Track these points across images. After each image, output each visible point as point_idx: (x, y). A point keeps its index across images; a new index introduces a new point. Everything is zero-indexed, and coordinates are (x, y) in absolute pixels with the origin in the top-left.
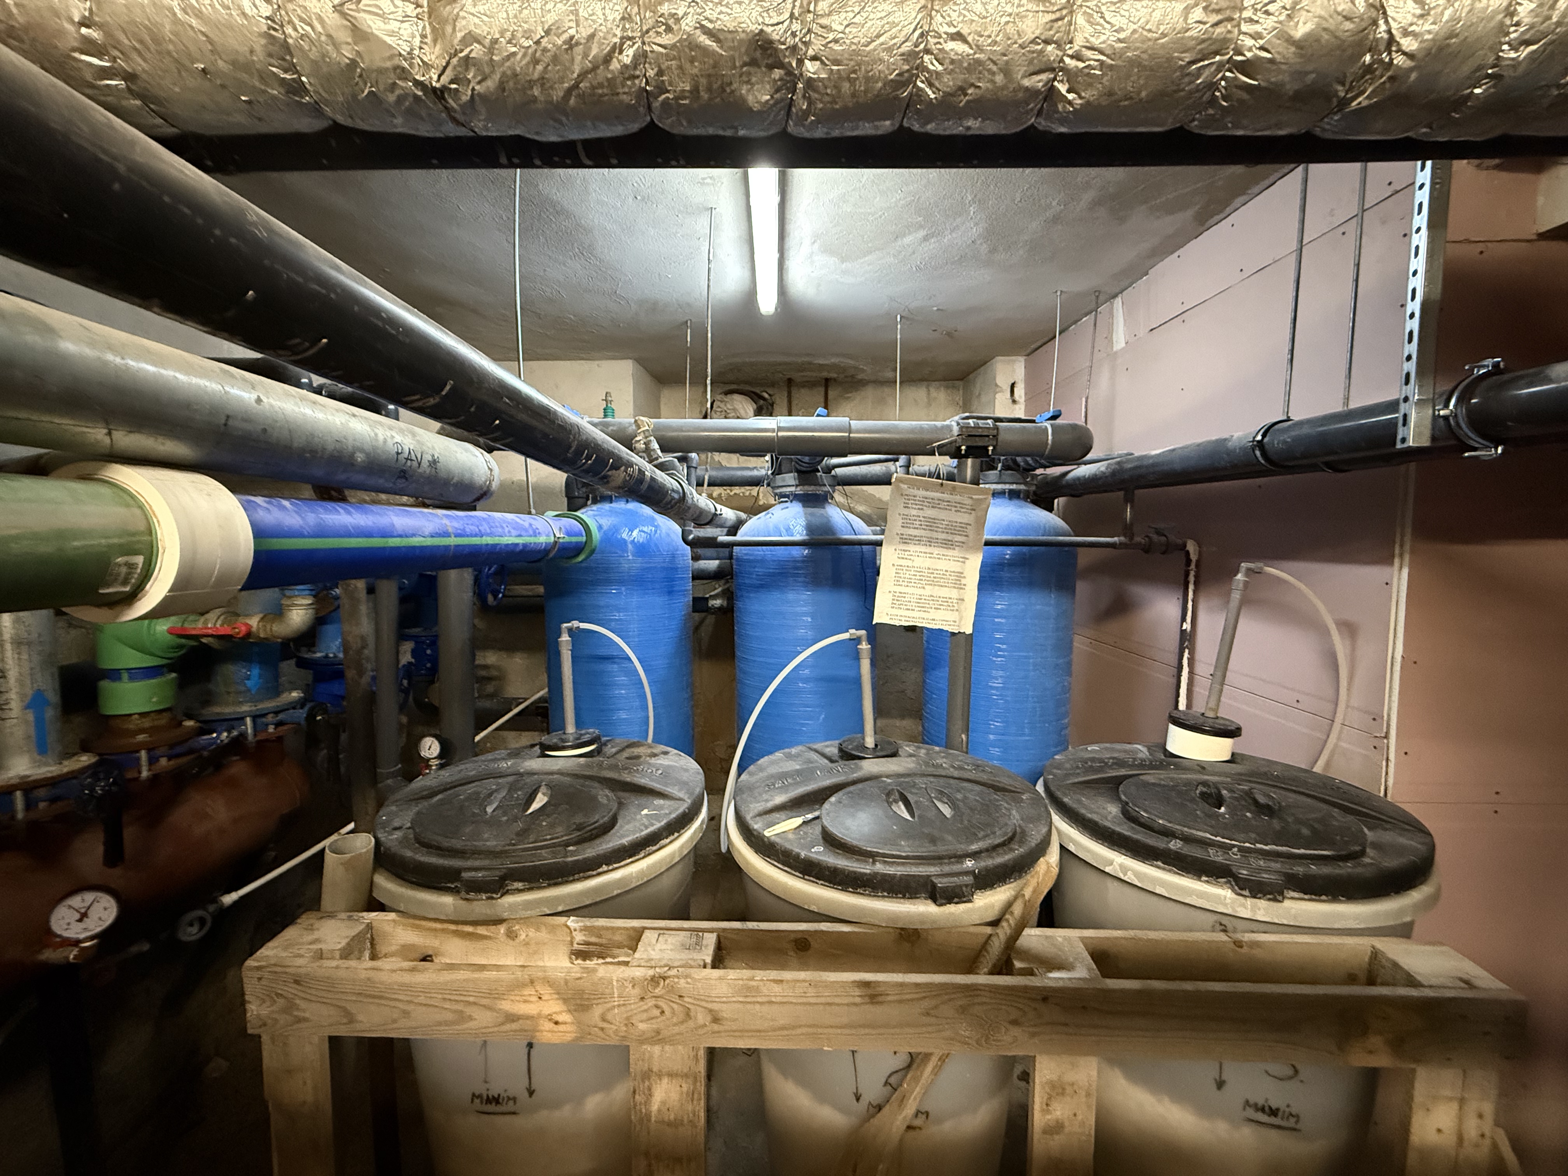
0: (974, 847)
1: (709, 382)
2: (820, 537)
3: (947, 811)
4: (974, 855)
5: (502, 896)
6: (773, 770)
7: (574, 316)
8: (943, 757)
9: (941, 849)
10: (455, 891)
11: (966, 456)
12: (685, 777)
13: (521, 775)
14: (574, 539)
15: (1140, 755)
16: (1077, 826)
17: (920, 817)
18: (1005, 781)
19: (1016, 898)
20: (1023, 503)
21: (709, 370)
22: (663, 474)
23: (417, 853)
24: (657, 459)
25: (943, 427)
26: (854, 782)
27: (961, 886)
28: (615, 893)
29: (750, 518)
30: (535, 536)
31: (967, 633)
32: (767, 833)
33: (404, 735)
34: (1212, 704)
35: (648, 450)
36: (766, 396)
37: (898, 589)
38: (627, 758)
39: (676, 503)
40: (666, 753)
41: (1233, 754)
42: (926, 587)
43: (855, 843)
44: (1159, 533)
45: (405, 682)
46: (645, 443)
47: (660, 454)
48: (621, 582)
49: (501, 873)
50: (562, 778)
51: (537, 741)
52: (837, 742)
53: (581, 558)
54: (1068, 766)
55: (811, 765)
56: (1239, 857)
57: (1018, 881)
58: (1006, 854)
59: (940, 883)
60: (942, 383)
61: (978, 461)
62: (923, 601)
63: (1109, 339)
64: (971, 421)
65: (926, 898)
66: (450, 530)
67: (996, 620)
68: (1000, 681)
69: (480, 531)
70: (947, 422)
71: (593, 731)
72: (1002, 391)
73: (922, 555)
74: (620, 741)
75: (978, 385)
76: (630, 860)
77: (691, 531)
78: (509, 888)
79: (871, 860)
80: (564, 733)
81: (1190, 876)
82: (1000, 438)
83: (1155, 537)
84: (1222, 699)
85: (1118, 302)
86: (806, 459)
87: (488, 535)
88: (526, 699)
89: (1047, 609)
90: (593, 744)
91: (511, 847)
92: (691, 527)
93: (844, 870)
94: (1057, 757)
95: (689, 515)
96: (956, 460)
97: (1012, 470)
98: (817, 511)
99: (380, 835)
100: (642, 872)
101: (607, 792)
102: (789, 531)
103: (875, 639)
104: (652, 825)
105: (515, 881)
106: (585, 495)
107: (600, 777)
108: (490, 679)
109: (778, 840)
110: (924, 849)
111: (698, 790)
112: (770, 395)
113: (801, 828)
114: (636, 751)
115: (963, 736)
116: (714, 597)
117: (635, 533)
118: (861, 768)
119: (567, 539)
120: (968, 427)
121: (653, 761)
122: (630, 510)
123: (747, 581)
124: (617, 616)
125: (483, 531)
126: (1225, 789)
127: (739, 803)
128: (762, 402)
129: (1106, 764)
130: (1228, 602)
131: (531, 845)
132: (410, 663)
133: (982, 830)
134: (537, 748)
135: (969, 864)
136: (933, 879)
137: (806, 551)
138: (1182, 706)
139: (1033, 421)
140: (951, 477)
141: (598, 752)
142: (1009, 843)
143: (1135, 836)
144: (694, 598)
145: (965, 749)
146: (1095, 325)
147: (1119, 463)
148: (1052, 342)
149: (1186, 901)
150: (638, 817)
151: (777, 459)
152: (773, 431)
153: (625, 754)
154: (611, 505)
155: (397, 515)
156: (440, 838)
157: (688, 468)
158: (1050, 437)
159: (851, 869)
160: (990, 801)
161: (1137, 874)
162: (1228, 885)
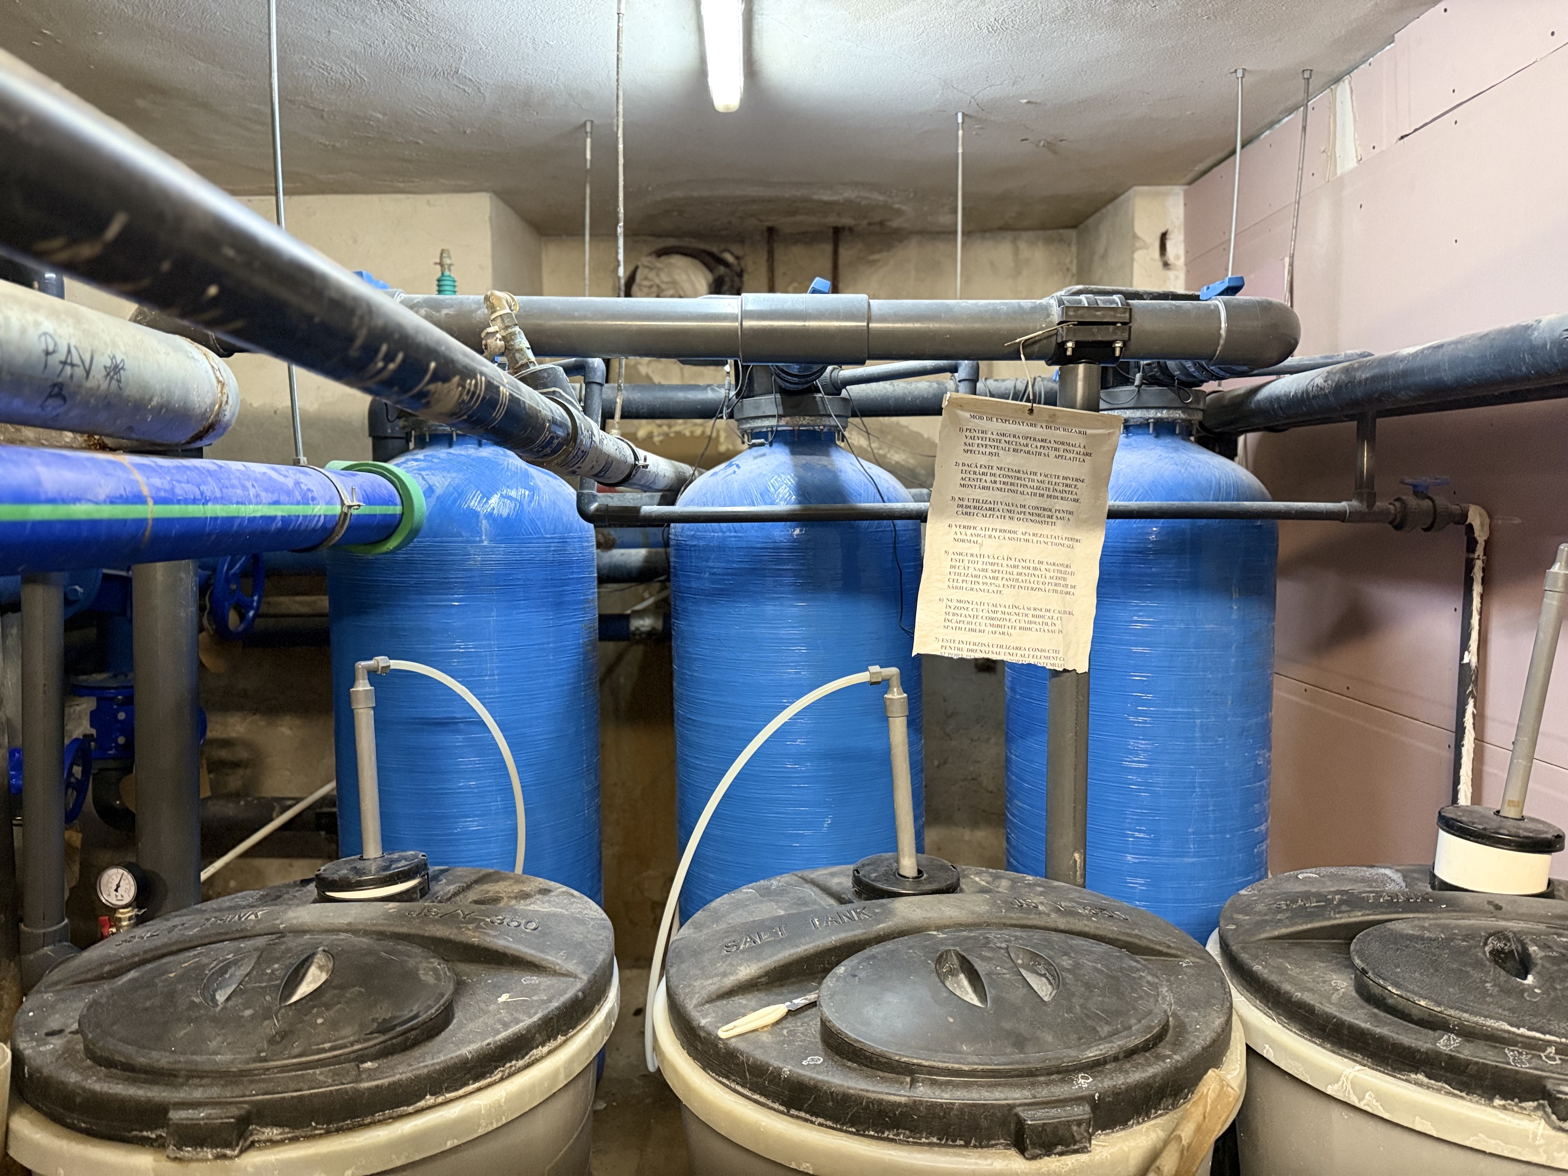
0: (1092, 1053)
1: (620, 230)
2: (823, 506)
3: (1043, 988)
4: (1094, 1067)
5: (242, 1152)
6: (738, 918)
7: (385, 114)
8: (1041, 893)
9: (1033, 1058)
10: (158, 1145)
11: (1075, 359)
12: (578, 933)
13: (282, 934)
14: (378, 510)
15: (1390, 887)
16: (1278, 1014)
17: (997, 1000)
18: (1149, 935)
19: (1166, 1143)
20: (1179, 443)
21: (621, 209)
22: (536, 394)
23: (88, 1077)
24: (526, 365)
25: (1034, 310)
26: (880, 939)
27: (1069, 1124)
28: (449, 1145)
29: (701, 474)
30: (307, 503)
31: (1080, 670)
32: (724, 1033)
33: (76, 868)
34: (1514, 795)
35: (508, 350)
36: (729, 258)
37: (956, 595)
38: (476, 902)
39: (560, 445)
40: (545, 892)
41: (1550, 883)
42: (1005, 591)
43: (879, 1048)
44: (1419, 492)
45: (77, 770)
46: (504, 338)
47: (532, 358)
48: (469, 587)
49: (243, 1112)
50: (354, 939)
51: (312, 876)
52: (851, 867)
53: (392, 544)
54: (1261, 907)
55: (805, 909)
56: (1558, 1062)
57: (1171, 1113)
58: (1150, 1065)
59: (1032, 1118)
60: (1041, 233)
61: (1096, 368)
62: (999, 615)
63: (1330, 155)
64: (1083, 297)
65: (1007, 1147)
66: (145, 491)
67: (1134, 649)
68: (1141, 758)
69: (202, 493)
70: (1044, 301)
71: (412, 855)
72: (1146, 247)
73: (997, 534)
74: (464, 872)
75: (1103, 240)
76: (477, 1085)
77: (594, 496)
78: (256, 1138)
79: (908, 1079)
80: (361, 859)
81: (1475, 1098)
82: (1134, 325)
83: (1413, 502)
84: (1531, 784)
85: (1344, 87)
86: (795, 368)
87: (216, 500)
88: (298, 800)
89: (1225, 629)
90: (413, 878)
91: (259, 1065)
92: (592, 488)
93: (861, 1098)
94: (1243, 892)
95: (586, 465)
96: (1057, 368)
97: (1160, 384)
98: (816, 460)
99: (22, 1046)
100: (498, 1108)
101: (435, 963)
102: (765, 495)
103: (919, 683)
104: (517, 1021)
105: (266, 1125)
106: (404, 435)
107: (423, 937)
108: (236, 765)
109: (741, 1046)
110: (1003, 1059)
111: (601, 958)
112: (737, 258)
113: (785, 1024)
114: (492, 889)
115: (1077, 856)
116: (641, 614)
117: (494, 500)
118: (890, 913)
119: (365, 510)
120: (1078, 308)
121: (522, 906)
122: (481, 459)
123: (694, 585)
124: (460, 646)
125: (208, 494)
126: (1535, 942)
127: (674, 981)
128: (722, 270)
129: (1330, 902)
130: (1539, 614)
131: (295, 1061)
132: (87, 737)
133: (1107, 1023)
134: (312, 887)
135: (1083, 1083)
136: (1018, 1110)
137: (797, 531)
138: (1465, 798)
139: (1197, 298)
140: (1051, 399)
141: (423, 891)
142: (1155, 1045)
143: (1378, 1030)
144: (600, 615)
145: (1080, 880)
146: (1304, 128)
147: (1346, 370)
148: (1232, 159)
149: (1467, 1143)
150: (492, 1007)
151: (745, 368)
152: (733, 318)
153: (473, 895)
154: (452, 450)
155: (47, 464)
156: (130, 1049)
157: (588, 384)
158: (1223, 325)
159: (873, 1096)
160: (1121, 969)
161: (1379, 1097)
162: (1540, 1113)
